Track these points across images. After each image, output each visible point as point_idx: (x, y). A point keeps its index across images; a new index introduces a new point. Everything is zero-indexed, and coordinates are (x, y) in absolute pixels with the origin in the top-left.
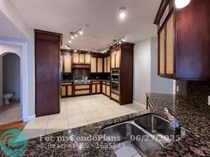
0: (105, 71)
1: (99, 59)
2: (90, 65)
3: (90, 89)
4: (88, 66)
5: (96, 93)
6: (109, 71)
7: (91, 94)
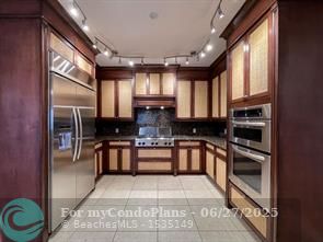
0: (215, 114)
1: (198, 84)
2: (174, 99)
3: (174, 160)
4: (169, 103)
5: (189, 172)
6: (224, 114)
7: (175, 172)
